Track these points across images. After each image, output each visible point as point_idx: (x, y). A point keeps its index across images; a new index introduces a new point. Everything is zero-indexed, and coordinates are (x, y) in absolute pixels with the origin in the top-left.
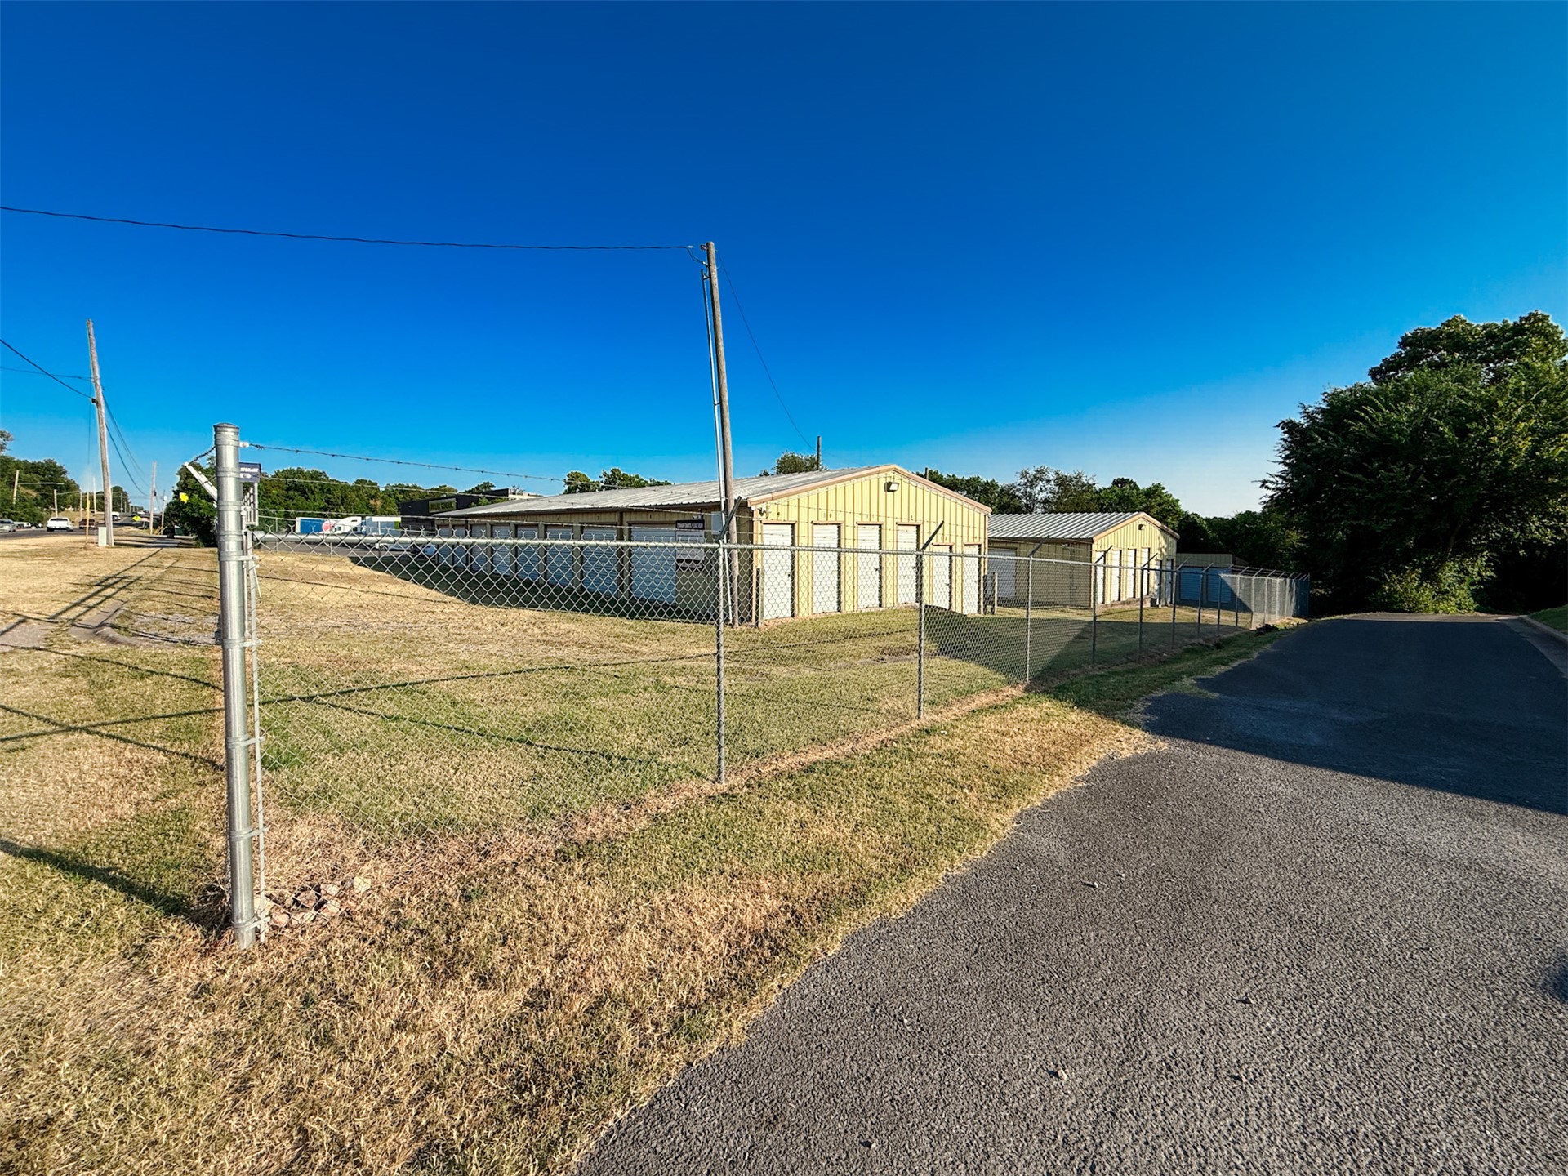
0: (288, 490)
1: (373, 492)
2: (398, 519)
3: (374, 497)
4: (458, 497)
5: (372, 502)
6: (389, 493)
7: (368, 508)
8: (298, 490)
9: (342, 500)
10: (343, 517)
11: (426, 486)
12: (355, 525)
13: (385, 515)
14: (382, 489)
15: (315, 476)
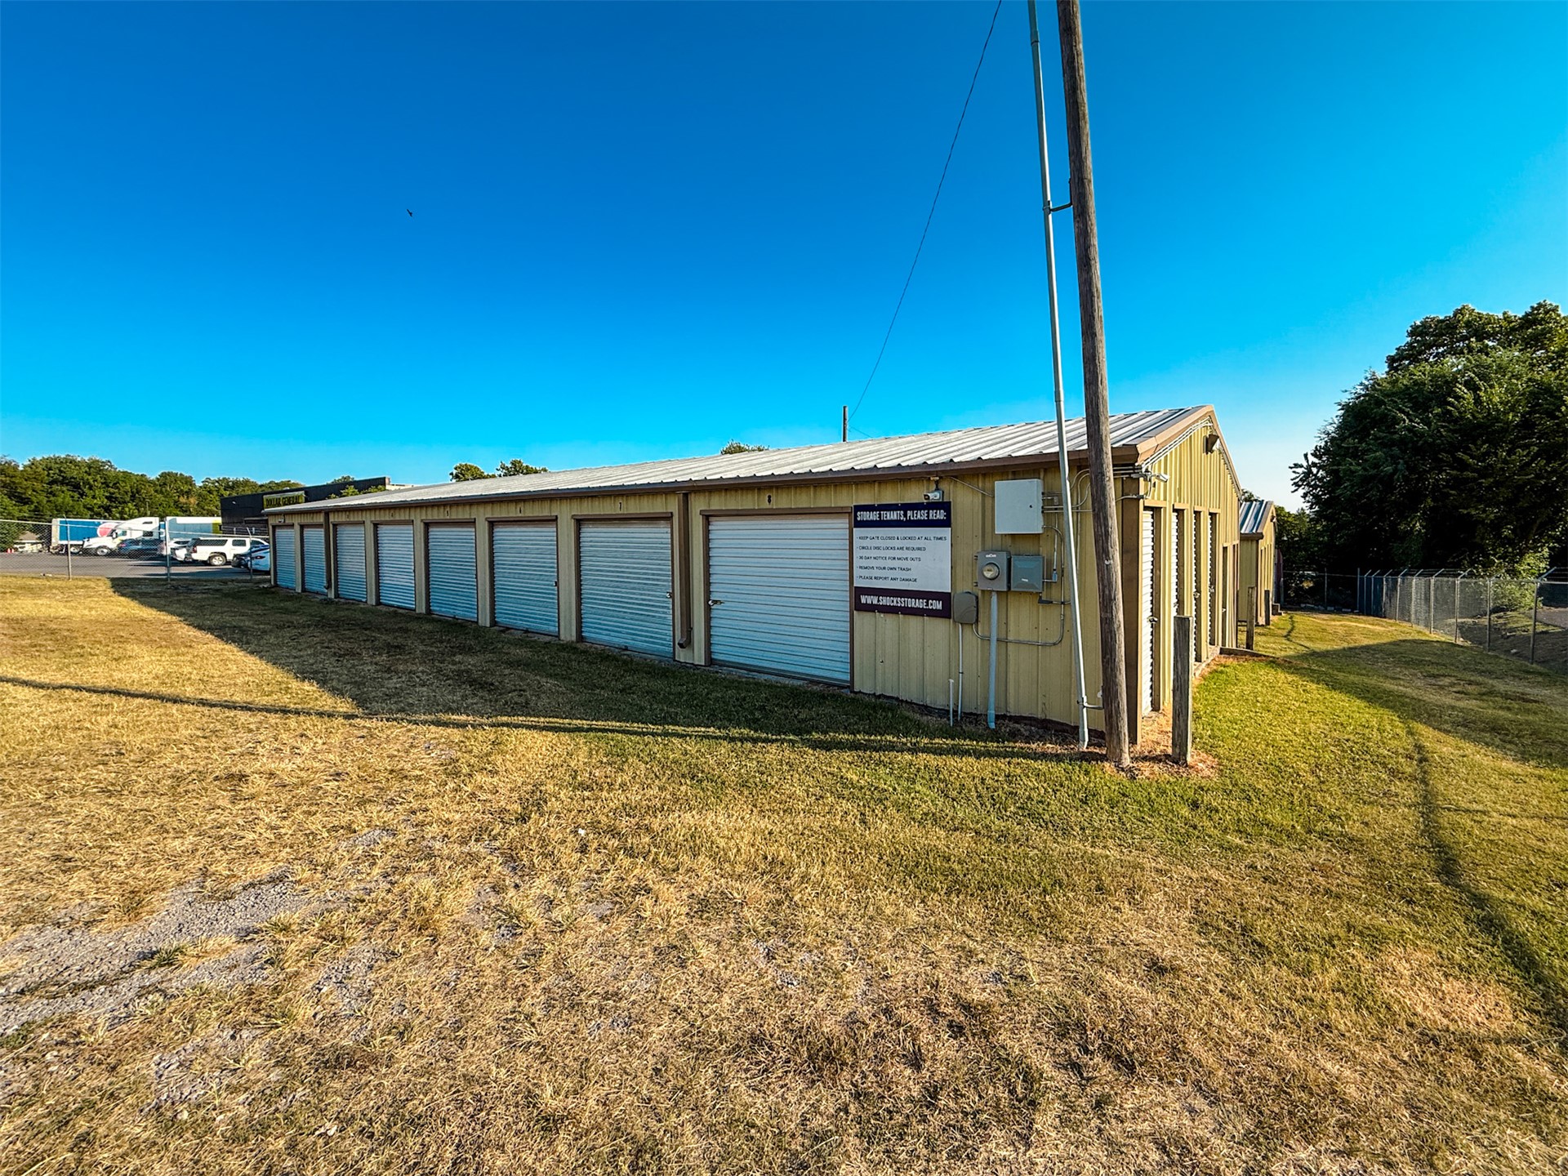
0: (51, 483)
1: (185, 488)
2: (219, 520)
3: (188, 493)
4: (307, 490)
5: (183, 500)
6: (207, 490)
7: (177, 507)
8: (67, 484)
9: (133, 496)
10: (132, 517)
11: (261, 478)
12: (149, 528)
13: (198, 515)
14: (199, 484)
15: (94, 467)
